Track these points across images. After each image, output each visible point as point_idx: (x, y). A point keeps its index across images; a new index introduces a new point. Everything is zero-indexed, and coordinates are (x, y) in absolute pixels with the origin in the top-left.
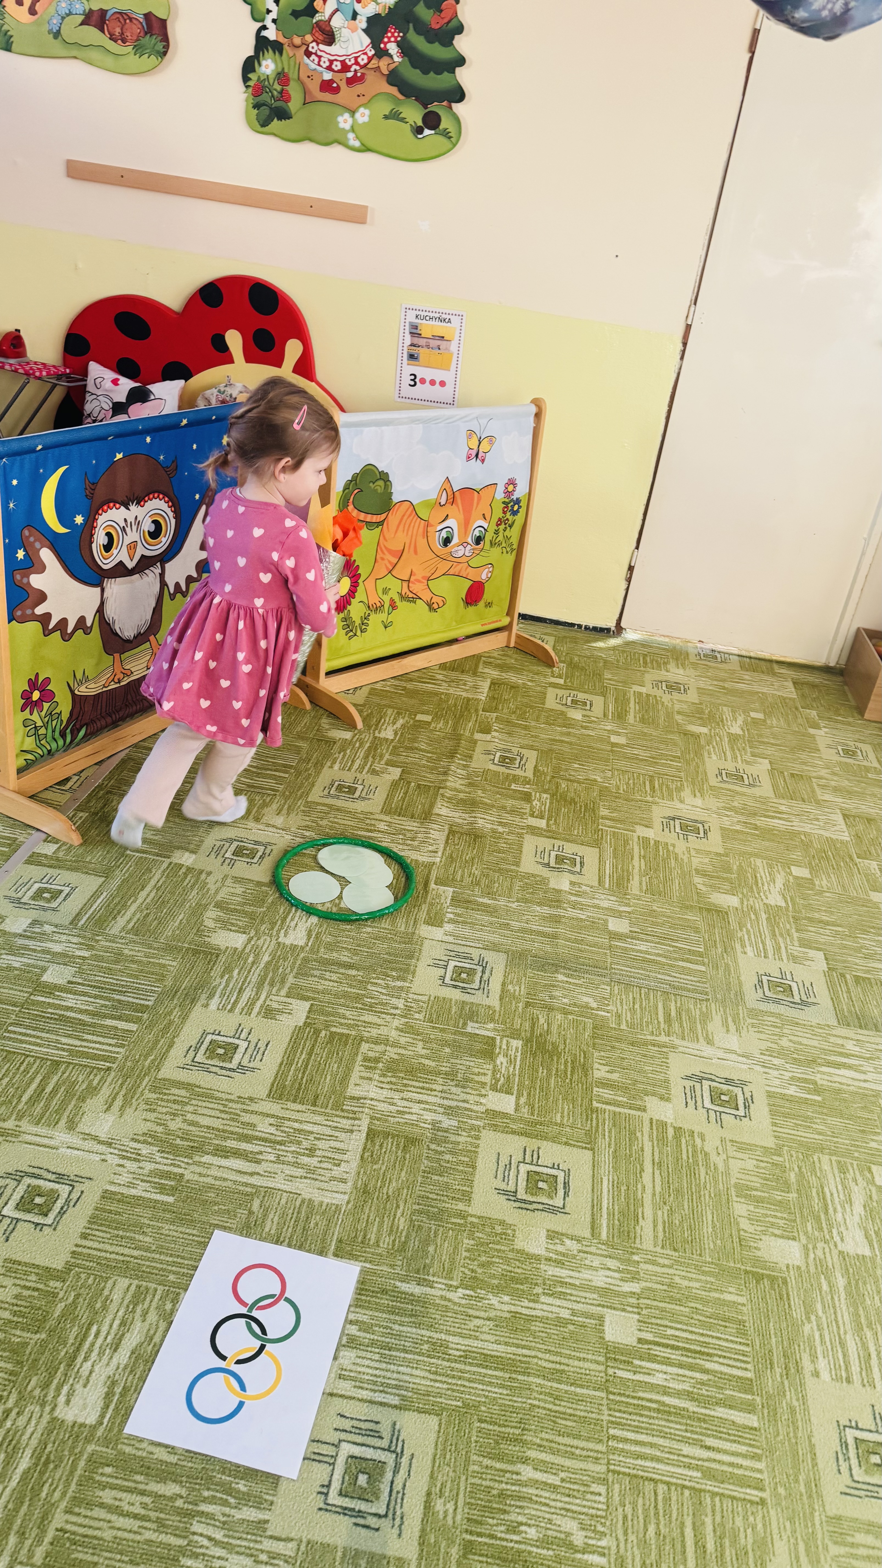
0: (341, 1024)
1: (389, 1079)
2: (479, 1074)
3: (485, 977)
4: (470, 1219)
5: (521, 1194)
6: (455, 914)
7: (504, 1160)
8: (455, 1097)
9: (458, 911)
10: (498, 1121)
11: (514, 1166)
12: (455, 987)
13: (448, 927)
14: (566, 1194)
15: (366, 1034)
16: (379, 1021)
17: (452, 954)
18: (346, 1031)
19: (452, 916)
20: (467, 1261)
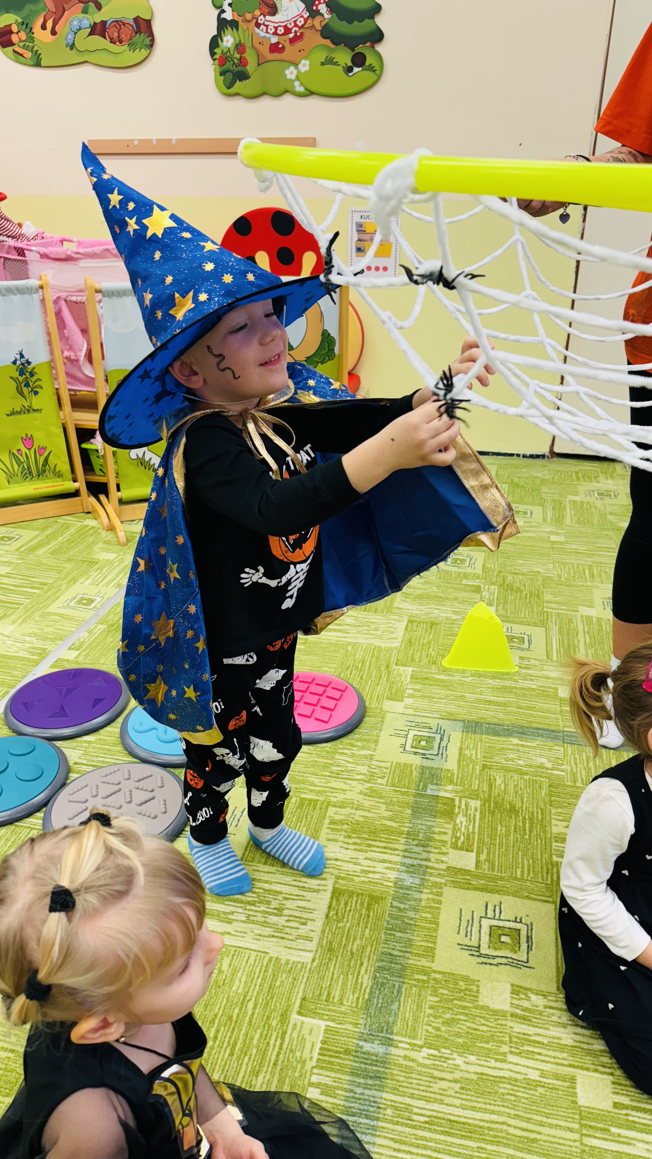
0: (311, 791)
1: (354, 840)
2: (440, 833)
3: (443, 744)
4: (434, 975)
5: (484, 950)
6: (415, 690)
7: (467, 916)
8: (417, 856)
9: (418, 687)
10: (459, 878)
11: (476, 921)
12: (415, 753)
13: (408, 701)
14: (529, 948)
15: (333, 799)
16: (346, 787)
17: (413, 724)
18: (315, 797)
19: (412, 692)
20: (432, 1018)
